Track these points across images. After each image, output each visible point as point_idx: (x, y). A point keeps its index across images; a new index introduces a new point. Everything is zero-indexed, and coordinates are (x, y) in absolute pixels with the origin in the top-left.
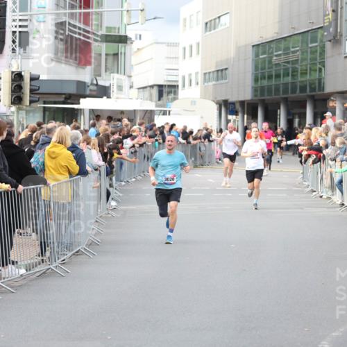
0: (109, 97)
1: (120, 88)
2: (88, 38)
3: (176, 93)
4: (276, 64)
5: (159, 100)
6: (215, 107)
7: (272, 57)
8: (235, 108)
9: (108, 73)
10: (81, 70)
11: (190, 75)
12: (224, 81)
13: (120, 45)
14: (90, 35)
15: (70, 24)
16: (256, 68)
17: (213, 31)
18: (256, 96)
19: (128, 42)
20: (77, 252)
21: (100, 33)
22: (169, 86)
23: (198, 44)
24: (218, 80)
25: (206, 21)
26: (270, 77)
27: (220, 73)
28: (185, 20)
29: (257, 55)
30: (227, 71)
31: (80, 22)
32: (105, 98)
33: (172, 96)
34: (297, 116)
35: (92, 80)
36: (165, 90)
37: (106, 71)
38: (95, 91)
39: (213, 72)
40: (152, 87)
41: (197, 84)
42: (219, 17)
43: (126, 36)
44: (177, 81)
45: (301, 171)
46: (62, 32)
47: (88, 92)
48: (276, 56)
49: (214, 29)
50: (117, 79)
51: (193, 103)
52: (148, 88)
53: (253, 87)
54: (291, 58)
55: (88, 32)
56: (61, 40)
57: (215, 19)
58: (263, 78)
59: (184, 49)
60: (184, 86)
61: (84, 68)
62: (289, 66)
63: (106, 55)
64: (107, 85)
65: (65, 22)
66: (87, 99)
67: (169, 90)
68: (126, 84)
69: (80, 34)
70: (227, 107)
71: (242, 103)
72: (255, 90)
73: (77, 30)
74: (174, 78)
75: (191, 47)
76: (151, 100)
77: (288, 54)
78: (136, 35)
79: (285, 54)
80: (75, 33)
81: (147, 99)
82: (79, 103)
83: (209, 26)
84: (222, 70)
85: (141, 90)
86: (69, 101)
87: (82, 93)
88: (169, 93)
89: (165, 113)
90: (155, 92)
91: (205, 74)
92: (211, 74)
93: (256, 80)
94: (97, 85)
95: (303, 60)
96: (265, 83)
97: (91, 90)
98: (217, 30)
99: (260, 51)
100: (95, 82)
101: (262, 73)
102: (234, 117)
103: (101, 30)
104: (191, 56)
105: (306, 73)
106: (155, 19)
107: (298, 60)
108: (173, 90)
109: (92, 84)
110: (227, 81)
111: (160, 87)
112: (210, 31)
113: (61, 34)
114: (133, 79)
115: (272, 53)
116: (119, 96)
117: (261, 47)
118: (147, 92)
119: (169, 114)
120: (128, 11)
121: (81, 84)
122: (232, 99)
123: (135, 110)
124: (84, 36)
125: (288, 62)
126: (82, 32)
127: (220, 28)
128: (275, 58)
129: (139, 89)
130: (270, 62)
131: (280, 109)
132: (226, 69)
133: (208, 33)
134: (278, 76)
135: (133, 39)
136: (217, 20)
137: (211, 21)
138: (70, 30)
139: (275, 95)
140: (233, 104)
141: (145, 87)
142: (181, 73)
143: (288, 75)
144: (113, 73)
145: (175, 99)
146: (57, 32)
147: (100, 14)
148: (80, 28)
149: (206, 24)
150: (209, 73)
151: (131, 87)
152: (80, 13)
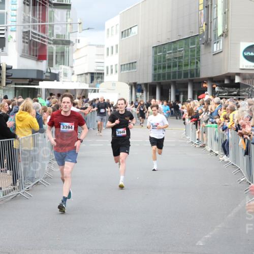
0: (58, 81)
1: (65, 75)
2: (45, 41)
3: (102, 78)
4: (168, 59)
5: (91, 82)
6: (128, 87)
7: (165, 54)
8: (141, 88)
9: (57, 65)
10: (39, 63)
11: (112, 66)
12: (134, 70)
13: (65, 46)
14: (45, 40)
15: (32, 32)
16: (155, 61)
17: (127, 37)
18: (155, 80)
19: (71, 44)
20: (37, 183)
21: (52, 38)
22: (98, 73)
23: (117, 46)
24: (130, 70)
25: (122, 30)
26: (164, 68)
27: (131, 64)
28: (108, 30)
29: (156, 53)
30: (136, 64)
31: (39, 31)
32: (55, 81)
33: (99, 80)
34: (182, 93)
35: (47, 70)
36: (95, 76)
37: (56, 63)
38: (49, 76)
39: (127, 64)
40: (87, 74)
41: (117, 72)
42: (131, 28)
43: (70, 41)
44: (103, 70)
45: (185, 130)
46: (27, 37)
47: (44, 77)
48: (168, 54)
49: (128, 36)
50: (64, 69)
51: (114, 84)
52: (84, 75)
53: (153, 74)
54: (178, 55)
55: (44, 38)
56: (27, 43)
57: (128, 29)
58: (160, 68)
59: (108, 49)
60: (108, 73)
61: (42, 62)
62: (177, 60)
63: (56, 53)
64: (57, 72)
65: (29, 31)
66: (44, 82)
67: (98, 76)
68: (69, 72)
69: (39, 39)
70: (136, 87)
71: (146, 85)
72: (154, 76)
73: (37, 37)
74: (101, 68)
75: (112, 47)
76: (86, 83)
77: (176, 52)
78: (76, 40)
79: (174, 53)
80: (36, 38)
81: (83, 82)
82: (38, 85)
83: (124, 33)
84: (133, 63)
85: (80, 76)
86: (32, 83)
87: (40, 78)
88: (98, 78)
89: (95, 91)
90: (89, 77)
91: (121, 65)
92: (126, 66)
93: (155, 69)
94: (50, 72)
95: (186, 56)
96: (161, 71)
97: (46, 76)
98: (129, 36)
99: (158, 51)
100: (49, 71)
101: (159, 65)
102: (141, 94)
103: (53, 36)
104: (112, 53)
105: (188, 65)
106: (88, 29)
107: (182, 56)
108: (100, 76)
109: (47, 72)
110: (136, 70)
111: (92, 74)
112: (125, 37)
113: (27, 39)
114: (74, 69)
115: (166, 51)
116: (65, 80)
117: (158, 48)
118: (83, 77)
119: (98, 92)
120: (71, 24)
121: (40, 72)
122: (139, 82)
123: (75, 89)
124: (42, 40)
125: (176, 58)
126: (40, 38)
127: (131, 35)
128: (167, 55)
129: (78, 75)
130: (164, 57)
131: (170, 88)
132: (135, 62)
133: (123, 39)
134: (169, 67)
135: (74, 42)
136: (130, 30)
137: (125, 31)
138: (32, 36)
139: (168, 79)
140: (140, 85)
141: (82, 74)
142: (106, 65)
143: (176, 66)
144: (61, 64)
145: (101, 82)
146: (24, 38)
147: (52, 26)
148: (39, 35)
149: (122, 32)
150: (124, 65)
151: (73, 74)
152: (39, 26)
